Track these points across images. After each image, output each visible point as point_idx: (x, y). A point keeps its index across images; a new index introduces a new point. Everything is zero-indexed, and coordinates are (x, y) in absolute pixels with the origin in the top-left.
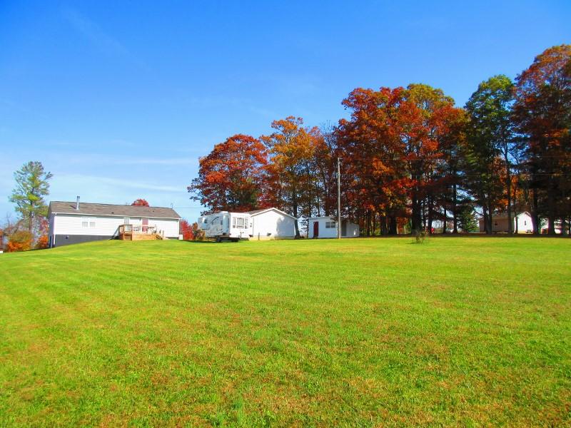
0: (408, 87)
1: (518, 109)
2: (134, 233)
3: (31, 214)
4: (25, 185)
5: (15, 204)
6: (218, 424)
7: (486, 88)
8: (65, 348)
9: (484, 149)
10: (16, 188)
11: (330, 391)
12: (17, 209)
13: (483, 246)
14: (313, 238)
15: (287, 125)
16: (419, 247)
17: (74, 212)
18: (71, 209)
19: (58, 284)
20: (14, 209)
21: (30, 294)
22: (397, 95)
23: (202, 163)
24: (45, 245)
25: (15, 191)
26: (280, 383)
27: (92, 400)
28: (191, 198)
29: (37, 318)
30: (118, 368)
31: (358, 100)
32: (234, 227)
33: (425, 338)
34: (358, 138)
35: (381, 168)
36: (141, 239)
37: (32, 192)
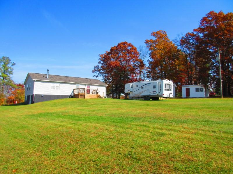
3: (3, 84)
17: (46, 79)
32: (165, 89)
37: (4, 73)
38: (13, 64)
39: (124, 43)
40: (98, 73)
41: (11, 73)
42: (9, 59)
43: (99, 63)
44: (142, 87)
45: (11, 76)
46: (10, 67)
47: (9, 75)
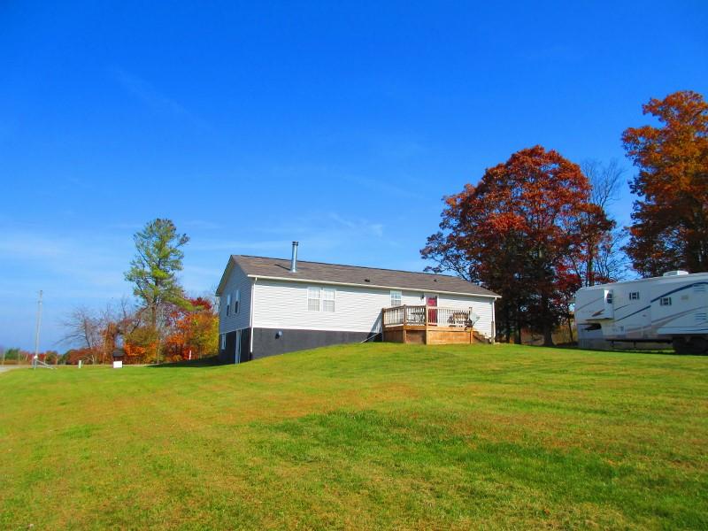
4: (148, 255)
5: (134, 285)
10: (136, 260)
12: (136, 293)
20: (132, 292)
25: (133, 263)
36: (444, 342)
37: (158, 266)
38: (182, 240)
39: (534, 152)
40: (440, 257)
41: (176, 266)
42: (172, 225)
43: (443, 225)
44: (665, 300)
45: (177, 273)
46: (174, 247)
47: (171, 272)
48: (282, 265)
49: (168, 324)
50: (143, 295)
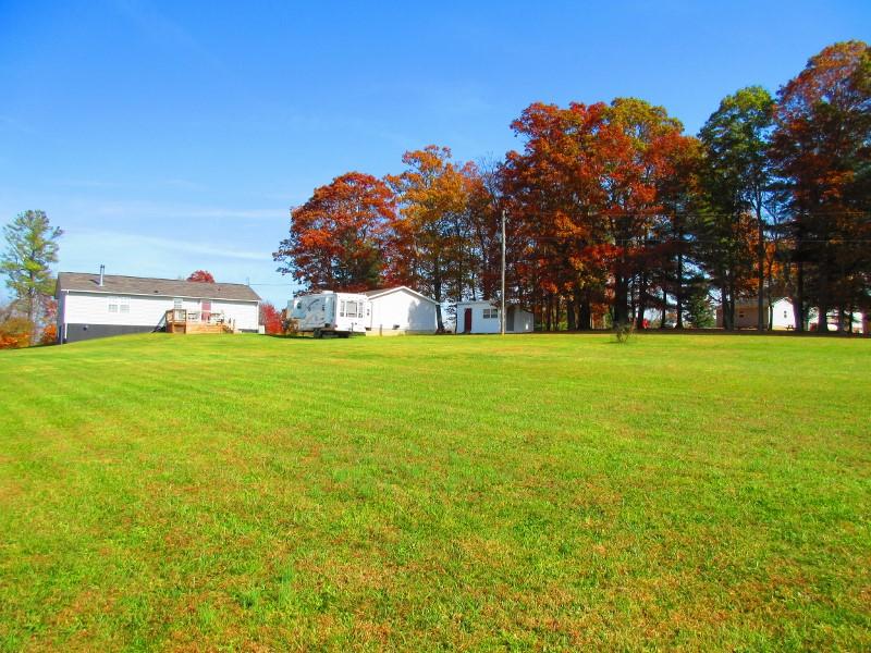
0: (613, 103)
1: (780, 140)
2: (189, 323)
3: (30, 291)
4: (20, 247)
5: (6, 277)
6: (249, 605)
7: (731, 107)
8: (45, 493)
9: (726, 199)
10: (7, 252)
11: (429, 557)
12: (9, 284)
13: (716, 347)
14: (463, 333)
15: (426, 160)
16: (621, 349)
17: (97, 289)
18: (92, 284)
19: (57, 398)
20: (5, 284)
21: (11, 413)
22: (595, 115)
23: (296, 216)
24: (52, 339)
25: (5, 256)
26: (359, 546)
27: (70, 568)
28: (279, 270)
29: (12, 448)
30: (119, 523)
31: (537, 121)
32: (342, 315)
33: (592, 483)
34: (534, 181)
35: (568, 227)
36: (200, 332)
37: (32, 258)
38: (56, 233)
39: (348, 178)
40: (290, 259)
41: (51, 257)
42: (45, 217)
45: (52, 266)
46: (47, 240)
47: (46, 264)
48: (94, 280)
49: (47, 314)
50: (15, 286)
